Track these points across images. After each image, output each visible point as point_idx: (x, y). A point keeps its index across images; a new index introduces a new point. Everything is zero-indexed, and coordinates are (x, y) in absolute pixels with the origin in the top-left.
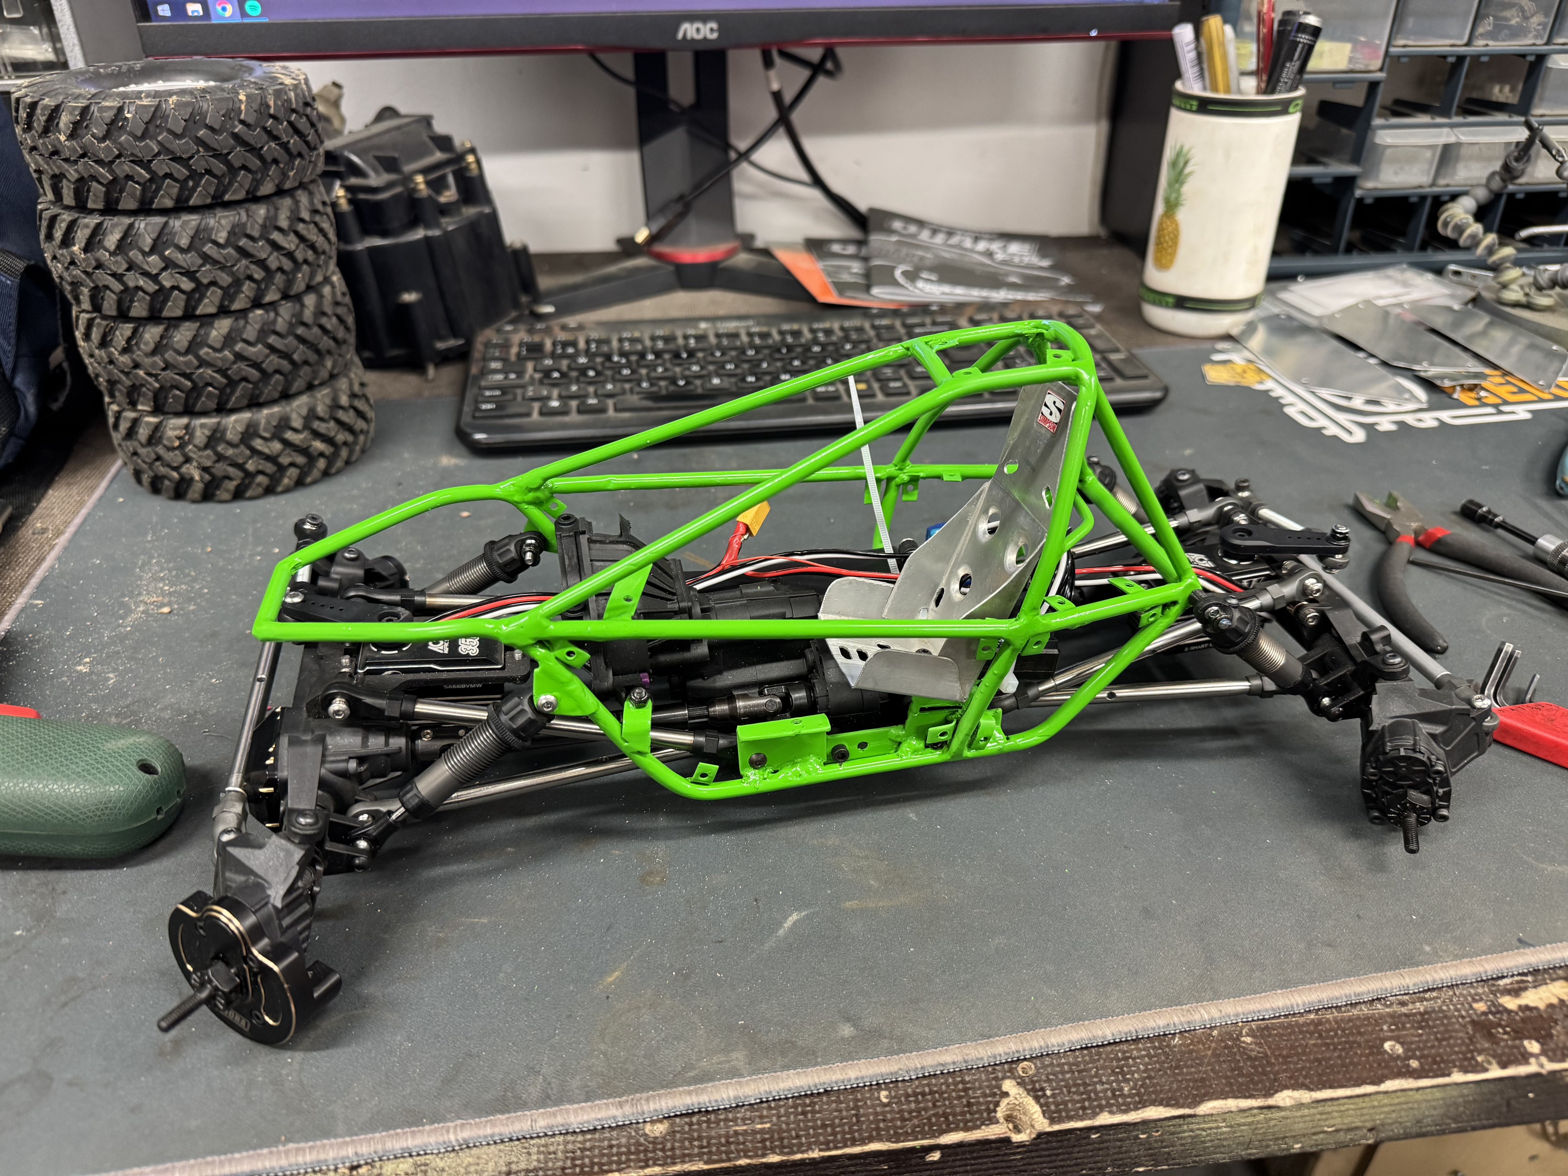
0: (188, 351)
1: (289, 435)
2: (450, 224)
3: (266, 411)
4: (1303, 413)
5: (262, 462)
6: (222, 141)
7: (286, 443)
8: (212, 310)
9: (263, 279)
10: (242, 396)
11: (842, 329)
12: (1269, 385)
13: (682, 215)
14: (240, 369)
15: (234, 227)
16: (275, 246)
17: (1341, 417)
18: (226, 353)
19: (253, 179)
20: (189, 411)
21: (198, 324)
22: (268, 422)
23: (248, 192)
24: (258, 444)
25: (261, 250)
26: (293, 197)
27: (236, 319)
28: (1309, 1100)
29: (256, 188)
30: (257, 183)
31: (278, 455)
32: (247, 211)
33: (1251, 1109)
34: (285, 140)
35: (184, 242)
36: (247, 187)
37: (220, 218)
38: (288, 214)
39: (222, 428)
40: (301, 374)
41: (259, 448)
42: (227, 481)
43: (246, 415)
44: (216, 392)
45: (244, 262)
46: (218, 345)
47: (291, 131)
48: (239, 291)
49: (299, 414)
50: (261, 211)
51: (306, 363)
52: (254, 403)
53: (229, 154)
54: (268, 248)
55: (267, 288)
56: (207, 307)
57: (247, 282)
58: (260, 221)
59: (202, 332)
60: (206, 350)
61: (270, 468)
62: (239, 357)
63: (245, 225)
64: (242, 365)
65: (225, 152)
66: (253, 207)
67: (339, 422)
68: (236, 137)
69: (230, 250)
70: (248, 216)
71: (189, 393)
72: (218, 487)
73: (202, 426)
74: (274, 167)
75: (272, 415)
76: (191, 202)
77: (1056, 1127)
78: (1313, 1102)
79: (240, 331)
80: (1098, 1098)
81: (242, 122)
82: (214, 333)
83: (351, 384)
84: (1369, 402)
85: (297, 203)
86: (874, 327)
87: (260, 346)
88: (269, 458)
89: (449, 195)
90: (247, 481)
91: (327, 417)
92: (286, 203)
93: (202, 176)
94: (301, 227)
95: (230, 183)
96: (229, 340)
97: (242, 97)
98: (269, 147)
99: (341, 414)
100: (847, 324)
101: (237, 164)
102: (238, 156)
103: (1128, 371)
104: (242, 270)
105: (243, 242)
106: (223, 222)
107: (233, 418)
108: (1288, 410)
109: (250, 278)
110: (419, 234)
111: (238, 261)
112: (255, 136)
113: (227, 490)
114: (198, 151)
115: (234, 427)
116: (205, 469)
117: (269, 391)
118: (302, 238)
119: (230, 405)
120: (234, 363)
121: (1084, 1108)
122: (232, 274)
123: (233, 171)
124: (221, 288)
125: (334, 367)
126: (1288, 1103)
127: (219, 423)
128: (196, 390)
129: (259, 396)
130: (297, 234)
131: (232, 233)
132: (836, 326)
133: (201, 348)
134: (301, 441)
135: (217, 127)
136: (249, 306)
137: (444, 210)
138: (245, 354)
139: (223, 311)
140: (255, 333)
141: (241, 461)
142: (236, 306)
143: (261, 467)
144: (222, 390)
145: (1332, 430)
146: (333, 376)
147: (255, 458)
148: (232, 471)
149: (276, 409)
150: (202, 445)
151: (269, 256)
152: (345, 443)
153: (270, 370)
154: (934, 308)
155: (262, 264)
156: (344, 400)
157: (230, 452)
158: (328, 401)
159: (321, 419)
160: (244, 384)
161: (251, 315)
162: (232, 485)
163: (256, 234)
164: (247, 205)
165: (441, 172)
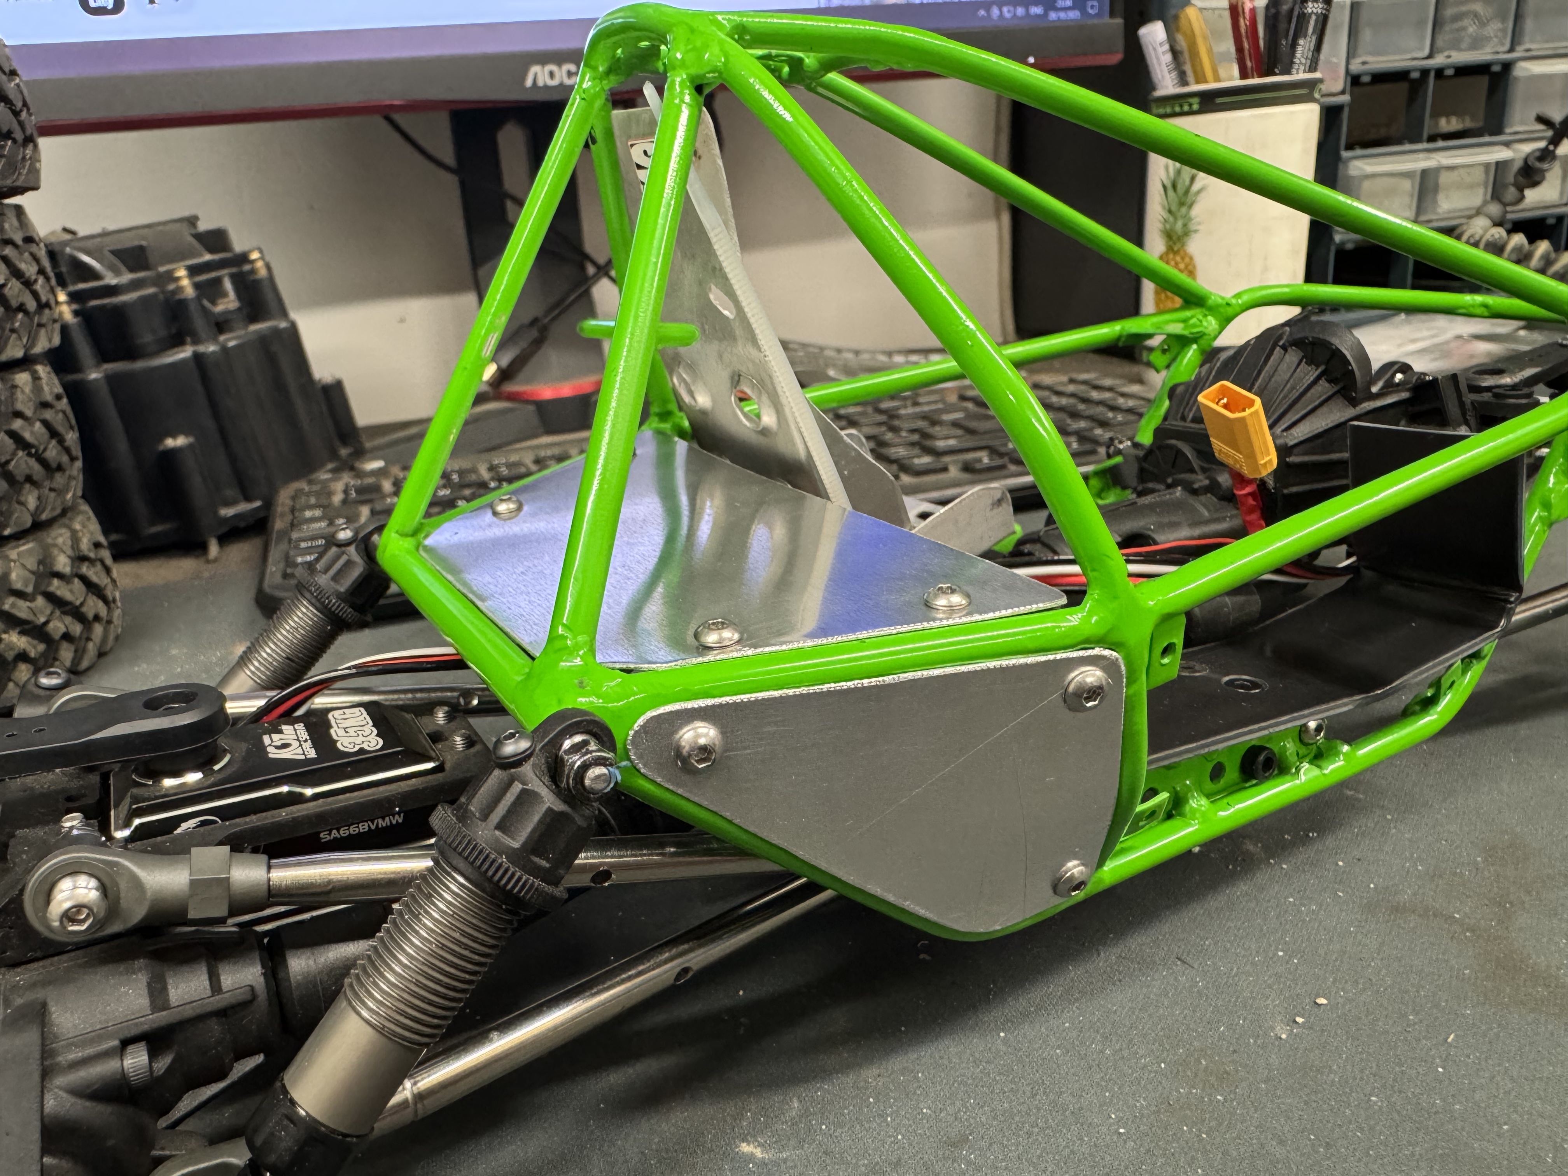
2: (231, 340)
13: (538, 343)
67: (52, 598)
83: (75, 539)
89: (229, 302)
91: (30, 589)
99: (56, 586)
110: (185, 353)
125: (39, 510)
137: (221, 325)
146: (38, 526)
152: (67, 637)
156: (63, 563)
158: (31, 563)
159: (19, 594)
165: (213, 275)
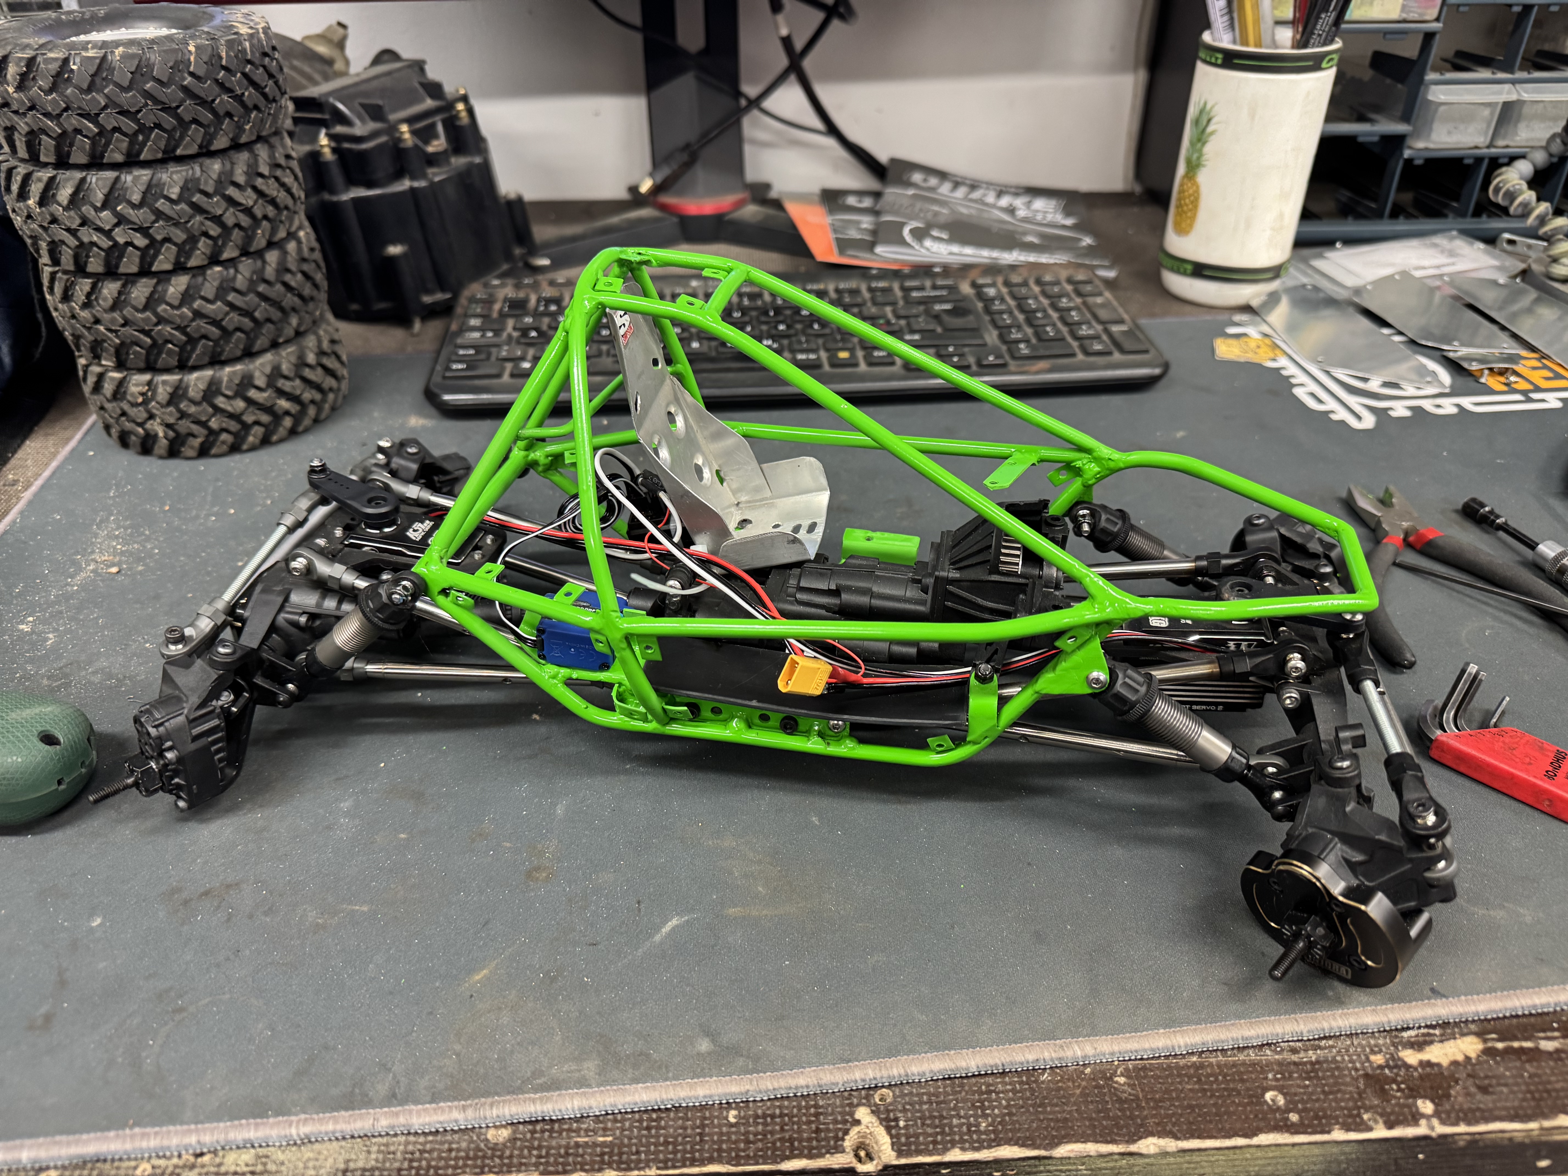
0: (146, 308)
1: (252, 393)
2: (437, 175)
3: (228, 369)
4: (1312, 395)
5: (226, 419)
6: (171, 94)
7: (250, 401)
8: (168, 267)
9: (219, 236)
10: (203, 353)
11: (837, 291)
12: (1283, 362)
13: (688, 165)
14: (199, 327)
15: (186, 181)
16: (231, 202)
17: (1353, 401)
18: (185, 310)
19: (206, 133)
20: (150, 367)
21: (155, 281)
22: (230, 380)
23: (200, 147)
24: (220, 401)
25: (216, 205)
26: (251, 151)
27: (194, 276)
28: (1175, 1149)
29: (210, 143)
30: (209, 138)
31: (242, 414)
32: (201, 166)
33: (1111, 1154)
34: (239, 92)
35: (136, 198)
36: (199, 141)
37: (172, 173)
38: (245, 169)
39: (184, 385)
40: (264, 331)
41: (222, 406)
42: (191, 439)
43: (208, 373)
44: (177, 349)
45: (198, 218)
46: (176, 303)
47: (245, 82)
48: (194, 248)
49: (263, 373)
50: (216, 166)
51: (269, 320)
52: (216, 361)
53: (178, 107)
54: (224, 204)
55: (224, 245)
56: (163, 262)
57: (203, 239)
58: (215, 176)
59: (160, 288)
60: (164, 306)
61: (234, 426)
62: (198, 314)
63: (199, 179)
64: (201, 323)
65: (174, 105)
66: (207, 161)
67: (305, 380)
68: (185, 89)
69: (183, 206)
70: (202, 171)
71: (149, 350)
72: (183, 444)
73: (164, 383)
74: (227, 120)
75: (234, 373)
76: (142, 157)
77: (903, 1161)
78: (1179, 1151)
79: (198, 288)
80: (952, 1133)
81: (192, 74)
82: (171, 290)
83: (319, 341)
84: (1386, 384)
85: (256, 156)
86: (871, 290)
87: (219, 303)
88: (232, 416)
89: (438, 144)
90: (211, 439)
91: (292, 375)
92: (243, 157)
93: (151, 129)
94: (259, 182)
95: (182, 138)
96: (187, 297)
97: (192, 48)
98: (222, 100)
99: (307, 373)
100: (842, 286)
101: (187, 118)
102: (188, 108)
103: (1128, 345)
104: (196, 226)
105: (197, 198)
106: (175, 177)
107: (195, 375)
108: (1298, 392)
109: (206, 234)
110: (406, 184)
111: (191, 217)
112: (206, 88)
113: (192, 447)
114: (146, 105)
115: (196, 385)
116: (168, 426)
117: (231, 348)
118: (260, 194)
119: (191, 363)
120: (193, 320)
121: (935, 1142)
122: (187, 231)
123: (183, 125)
124: (175, 244)
125: (299, 325)
126: (1152, 1150)
127: (181, 381)
128: (155, 348)
129: (220, 354)
130: (255, 188)
131: (184, 188)
132: (831, 287)
133: (159, 305)
134: (266, 399)
135: (165, 80)
136: (206, 263)
137: (432, 160)
138: (204, 311)
139: (179, 268)
140: (214, 290)
141: (204, 419)
142: (192, 263)
143: (224, 425)
144: (182, 348)
145: (1341, 414)
146: (298, 334)
147: (218, 416)
148: (195, 428)
149: (239, 367)
150: (164, 402)
151: (224, 212)
152: (312, 402)
153: (231, 328)
154: (937, 270)
155: (217, 220)
156: (311, 358)
157: (193, 409)
158: (293, 359)
159: (286, 378)
160: (204, 341)
161: (209, 272)
162: (197, 442)
163: (210, 189)
164: (200, 160)
165: (429, 121)
